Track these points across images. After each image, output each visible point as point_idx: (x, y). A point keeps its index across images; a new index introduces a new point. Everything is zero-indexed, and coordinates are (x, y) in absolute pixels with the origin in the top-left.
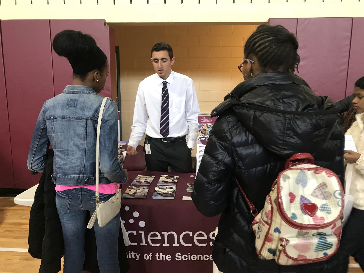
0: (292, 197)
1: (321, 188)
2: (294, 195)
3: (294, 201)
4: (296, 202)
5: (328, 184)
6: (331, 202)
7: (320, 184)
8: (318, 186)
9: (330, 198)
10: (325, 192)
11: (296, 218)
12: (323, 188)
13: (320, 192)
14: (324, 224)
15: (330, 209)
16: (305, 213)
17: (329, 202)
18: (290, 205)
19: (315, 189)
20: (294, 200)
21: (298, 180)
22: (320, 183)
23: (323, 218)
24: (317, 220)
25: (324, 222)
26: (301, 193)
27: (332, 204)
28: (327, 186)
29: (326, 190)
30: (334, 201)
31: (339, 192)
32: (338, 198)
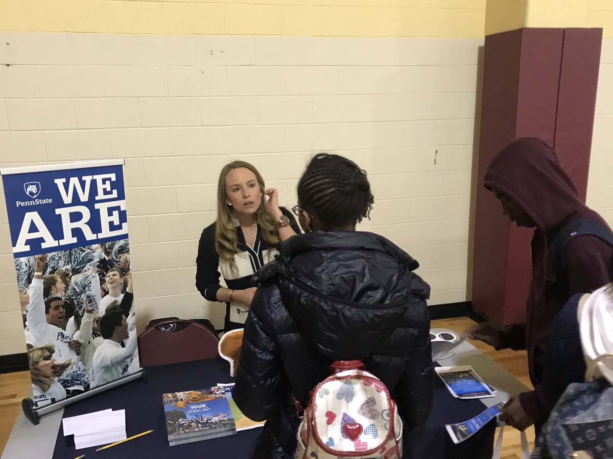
0: (331, 417)
1: (369, 403)
2: (334, 414)
3: (334, 422)
4: (335, 422)
5: (376, 401)
6: (379, 423)
7: (369, 399)
8: (367, 401)
9: (377, 419)
10: (373, 410)
11: (333, 444)
12: (371, 405)
13: (368, 409)
14: (367, 451)
15: (377, 431)
16: (345, 437)
17: (376, 423)
18: (327, 427)
19: (363, 405)
20: (333, 420)
21: (339, 394)
22: (369, 397)
23: (365, 444)
24: (360, 446)
25: (366, 449)
26: (344, 410)
27: (379, 426)
28: (375, 403)
29: (375, 408)
30: (381, 423)
31: (388, 411)
32: (386, 420)
